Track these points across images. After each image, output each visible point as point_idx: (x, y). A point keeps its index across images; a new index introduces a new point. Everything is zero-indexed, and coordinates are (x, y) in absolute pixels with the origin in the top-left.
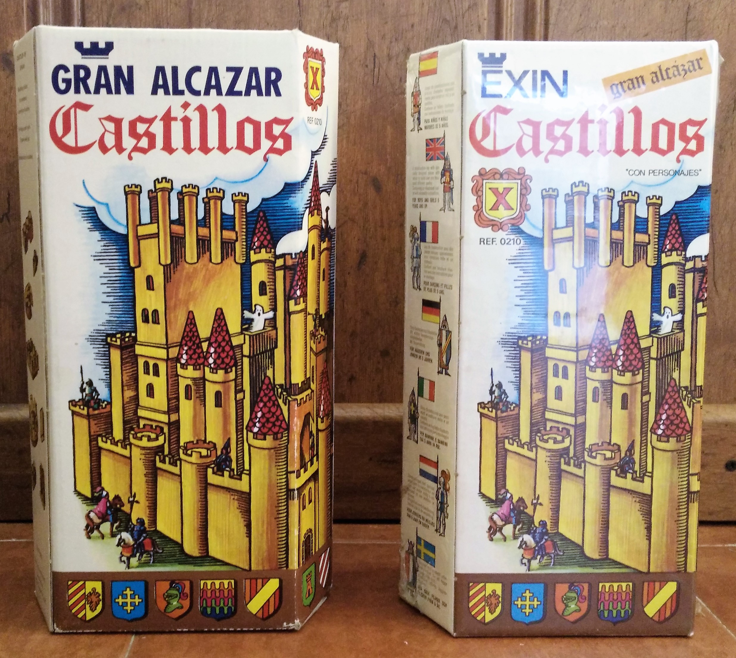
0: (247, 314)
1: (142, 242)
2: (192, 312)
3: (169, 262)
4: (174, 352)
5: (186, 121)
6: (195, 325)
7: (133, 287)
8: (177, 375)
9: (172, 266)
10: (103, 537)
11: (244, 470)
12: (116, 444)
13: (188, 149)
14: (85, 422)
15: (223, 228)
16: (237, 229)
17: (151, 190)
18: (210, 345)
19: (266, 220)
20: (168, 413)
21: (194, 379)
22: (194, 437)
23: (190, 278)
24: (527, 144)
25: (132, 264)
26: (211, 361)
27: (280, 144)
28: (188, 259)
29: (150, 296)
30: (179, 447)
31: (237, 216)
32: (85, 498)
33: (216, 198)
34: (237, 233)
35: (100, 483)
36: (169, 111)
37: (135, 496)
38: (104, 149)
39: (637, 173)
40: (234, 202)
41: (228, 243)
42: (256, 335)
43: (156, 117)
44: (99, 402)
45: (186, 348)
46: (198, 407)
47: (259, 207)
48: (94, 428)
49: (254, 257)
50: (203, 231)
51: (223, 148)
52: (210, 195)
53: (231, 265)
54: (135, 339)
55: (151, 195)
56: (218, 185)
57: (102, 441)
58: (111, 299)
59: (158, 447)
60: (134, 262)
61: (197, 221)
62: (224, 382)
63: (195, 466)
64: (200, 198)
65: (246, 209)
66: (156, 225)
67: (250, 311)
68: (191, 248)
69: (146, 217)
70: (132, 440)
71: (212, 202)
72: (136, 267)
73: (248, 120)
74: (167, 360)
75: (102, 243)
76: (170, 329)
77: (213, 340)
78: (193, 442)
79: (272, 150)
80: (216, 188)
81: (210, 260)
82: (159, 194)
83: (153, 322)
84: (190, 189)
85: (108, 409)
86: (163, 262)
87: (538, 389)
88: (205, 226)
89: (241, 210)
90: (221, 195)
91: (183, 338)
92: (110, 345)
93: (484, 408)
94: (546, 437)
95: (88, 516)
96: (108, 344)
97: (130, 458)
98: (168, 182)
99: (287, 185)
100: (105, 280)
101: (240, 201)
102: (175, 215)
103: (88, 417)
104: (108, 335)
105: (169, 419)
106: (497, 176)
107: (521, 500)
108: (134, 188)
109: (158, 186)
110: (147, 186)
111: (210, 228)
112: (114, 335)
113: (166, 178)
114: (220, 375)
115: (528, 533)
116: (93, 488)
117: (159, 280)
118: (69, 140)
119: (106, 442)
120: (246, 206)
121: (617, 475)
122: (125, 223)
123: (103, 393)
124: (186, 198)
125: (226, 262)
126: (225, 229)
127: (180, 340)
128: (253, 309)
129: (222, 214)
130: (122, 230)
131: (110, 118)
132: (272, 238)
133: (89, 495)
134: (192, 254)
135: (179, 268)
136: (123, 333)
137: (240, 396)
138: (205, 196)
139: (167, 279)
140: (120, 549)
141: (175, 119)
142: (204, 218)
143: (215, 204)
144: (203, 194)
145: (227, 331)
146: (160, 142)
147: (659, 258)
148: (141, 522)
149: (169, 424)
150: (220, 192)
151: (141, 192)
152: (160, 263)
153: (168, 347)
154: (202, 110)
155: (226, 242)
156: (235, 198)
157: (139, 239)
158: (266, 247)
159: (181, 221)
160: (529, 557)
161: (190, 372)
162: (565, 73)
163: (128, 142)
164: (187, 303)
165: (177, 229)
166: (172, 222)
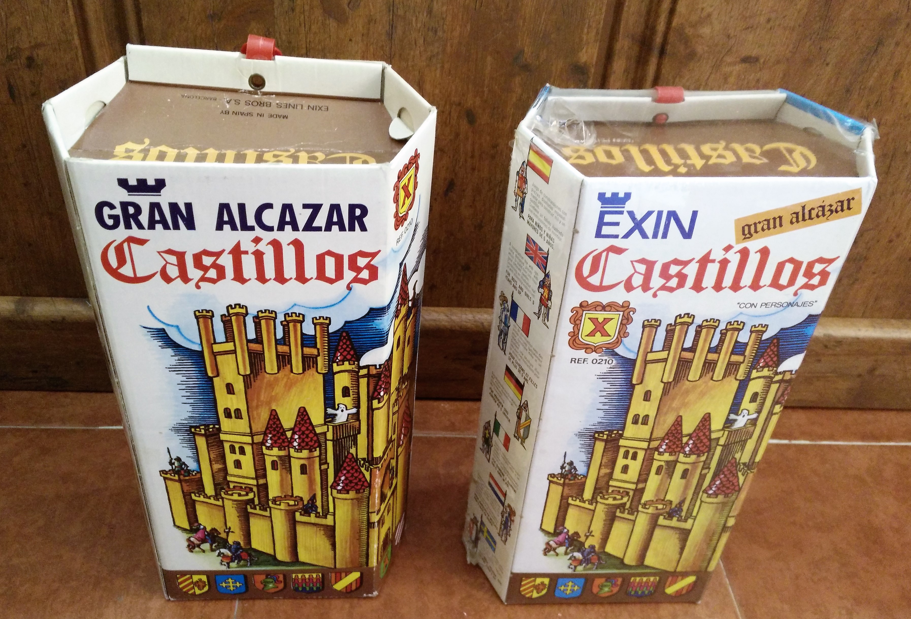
0: (330, 411)
1: (219, 358)
2: (275, 410)
3: (248, 372)
4: (258, 439)
5: (259, 255)
6: (278, 419)
7: (213, 392)
8: (263, 454)
9: (252, 376)
10: (204, 551)
11: (329, 512)
12: (209, 498)
13: (262, 278)
14: (178, 485)
15: (303, 346)
16: (319, 346)
17: (224, 315)
18: (294, 433)
19: (350, 339)
20: (257, 478)
21: (280, 457)
22: (282, 494)
23: (271, 385)
24: (638, 280)
25: (210, 374)
26: (295, 444)
27: (365, 274)
28: (268, 370)
29: (231, 399)
30: (268, 500)
31: (318, 335)
32: (184, 530)
33: (295, 321)
34: (318, 350)
35: (197, 521)
36: (238, 245)
37: (230, 528)
38: (167, 279)
39: (748, 305)
40: (315, 325)
41: (310, 357)
42: (339, 425)
43: (223, 251)
44: (189, 472)
45: (270, 436)
46: (284, 475)
47: (342, 328)
48: (186, 488)
49: (336, 368)
50: (282, 349)
51: (301, 278)
52: (288, 319)
53: (313, 374)
54: (219, 430)
55: (224, 319)
56: (297, 310)
57: (195, 496)
58: (192, 401)
59: (249, 500)
60: (212, 373)
61: (276, 340)
62: (309, 458)
63: (283, 512)
64: (278, 322)
65: (328, 330)
66: (232, 344)
67: (334, 408)
68: (271, 361)
69: (220, 336)
70: (223, 495)
71: (291, 325)
72: (215, 377)
73: (329, 253)
74: (253, 444)
75: (177, 358)
76: (254, 422)
77: (297, 429)
78: (281, 497)
79: (356, 280)
80: (296, 313)
81: (292, 371)
82: (233, 318)
83: (236, 418)
84: (267, 314)
85: (198, 476)
86: (242, 372)
87: (606, 466)
88: (285, 344)
89: (322, 331)
90: (301, 318)
91: (267, 428)
92: (194, 434)
93: (553, 478)
94: (606, 497)
95: (189, 540)
96: (191, 432)
97: (223, 507)
98: (243, 308)
99: (371, 310)
100: (183, 387)
101: (321, 324)
102: (252, 335)
103: (180, 481)
104: (191, 427)
105: (257, 482)
106: (600, 308)
107: (576, 534)
108: (204, 313)
109: (231, 311)
110: (220, 310)
111: (289, 346)
112: (198, 427)
113: (239, 305)
114: (305, 453)
115: (579, 551)
116: (190, 524)
117: (239, 386)
118: (126, 270)
119: (200, 497)
120: (328, 328)
121: (665, 518)
122: (199, 342)
123: (192, 465)
124: (263, 322)
125: (308, 372)
126: (306, 347)
127: (264, 429)
128: (337, 407)
129: (302, 334)
130: (197, 348)
131: (170, 252)
132: (355, 353)
133: (188, 528)
134: (272, 366)
135: (259, 377)
136: (207, 426)
137: (324, 467)
138: (283, 319)
139: (248, 385)
140: (220, 558)
141: (246, 253)
142: (284, 338)
143: (295, 326)
144: (281, 318)
145: (311, 423)
146: (230, 272)
147: (749, 373)
148: (238, 543)
149: (258, 486)
150: (299, 316)
151: (213, 316)
152: (239, 374)
153: (252, 435)
154: (276, 245)
155: (307, 357)
156: (315, 321)
157: (214, 355)
158: (349, 360)
159: (258, 340)
160: (576, 565)
161: (275, 451)
162: (695, 214)
163: (194, 273)
164: (269, 403)
165: (254, 346)
166: (249, 341)
